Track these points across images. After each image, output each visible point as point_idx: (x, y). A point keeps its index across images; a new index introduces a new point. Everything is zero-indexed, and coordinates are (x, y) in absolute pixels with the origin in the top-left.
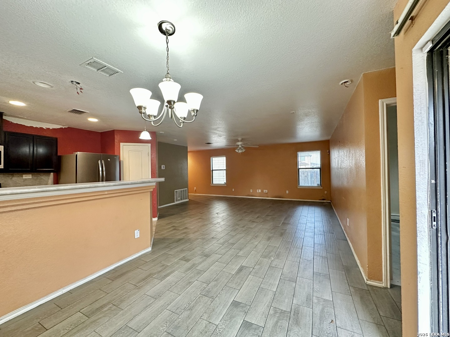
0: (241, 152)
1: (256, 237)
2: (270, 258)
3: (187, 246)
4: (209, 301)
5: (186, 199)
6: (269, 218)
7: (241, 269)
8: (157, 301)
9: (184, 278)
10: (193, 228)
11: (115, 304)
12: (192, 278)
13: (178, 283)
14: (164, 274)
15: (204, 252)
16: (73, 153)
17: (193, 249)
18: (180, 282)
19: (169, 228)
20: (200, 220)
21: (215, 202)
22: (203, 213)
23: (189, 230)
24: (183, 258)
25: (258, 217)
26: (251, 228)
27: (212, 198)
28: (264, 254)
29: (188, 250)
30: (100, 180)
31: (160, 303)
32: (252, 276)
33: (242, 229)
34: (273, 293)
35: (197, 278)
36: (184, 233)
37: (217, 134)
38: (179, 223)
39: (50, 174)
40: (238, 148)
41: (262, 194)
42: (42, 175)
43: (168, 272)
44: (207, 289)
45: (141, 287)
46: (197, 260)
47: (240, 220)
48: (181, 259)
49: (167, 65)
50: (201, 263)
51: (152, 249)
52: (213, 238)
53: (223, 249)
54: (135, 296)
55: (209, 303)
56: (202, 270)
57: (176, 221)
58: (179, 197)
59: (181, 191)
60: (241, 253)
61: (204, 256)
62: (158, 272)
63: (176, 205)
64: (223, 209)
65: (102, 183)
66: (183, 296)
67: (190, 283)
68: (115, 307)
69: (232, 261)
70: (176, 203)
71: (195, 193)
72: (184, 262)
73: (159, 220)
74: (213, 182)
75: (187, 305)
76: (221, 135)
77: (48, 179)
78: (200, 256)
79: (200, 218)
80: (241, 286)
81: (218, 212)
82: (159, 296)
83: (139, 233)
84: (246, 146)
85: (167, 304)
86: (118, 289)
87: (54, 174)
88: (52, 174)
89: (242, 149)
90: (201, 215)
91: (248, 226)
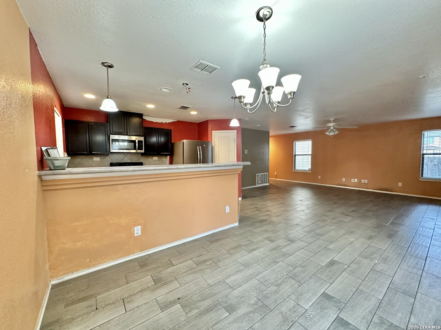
0: (333, 134)
1: (352, 232)
2: (372, 260)
3: (271, 228)
4: (296, 285)
5: (266, 183)
6: (370, 214)
7: (332, 263)
8: (247, 269)
9: (270, 256)
10: (276, 212)
11: (214, 261)
12: (277, 258)
13: (264, 259)
14: (252, 248)
15: (289, 236)
16: (181, 141)
17: (277, 232)
18: (265, 258)
19: (252, 209)
20: (282, 205)
21: (298, 189)
22: (286, 198)
23: (271, 213)
24: (268, 238)
25: (353, 211)
26: (344, 222)
27: (294, 185)
28: (363, 253)
29: (271, 232)
30: (199, 162)
31: (250, 272)
32: (348, 274)
33: (332, 221)
34: (378, 300)
35: (282, 260)
36: (267, 215)
37: (303, 115)
38: (262, 205)
39: (167, 157)
40: (329, 130)
41: (359, 184)
42: (163, 157)
43: (255, 247)
44: (293, 272)
45: (233, 254)
46: (281, 242)
47: (330, 211)
48: (266, 239)
49: (264, 51)
50: (286, 246)
51: (239, 224)
52: (297, 224)
53: (309, 238)
54: (228, 260)
55: (296, 286)
56: (287, 253)
57: (258, 202)
58: (260, 181)
59: (262, 175)
60: (331, 246)
61: (288, 240)
62: (245, 245)
63: (257, 188)
64: (308, 196)
65: (200, 165)
66: (270, 272)
67: (275, 262)
68: (214, 264)
69: (320, 252)
70: (257, 186)
71: (275, 178)
72: (269, 242)
73: (243, 200)
74: (296, 167)
75: (274, 281)
76: (308, 116)
77: (166, 160)
78: (285, 240)
79: (282, 203)
80: (333, 280)
81: (301, 199)
82: (248, 265)
83: (229, 209)
84: (339, 128)
85: (255, 274)
86: (215, 251)
87: (169, 157)
88: (168, 156)
89: (334, 131)
90: (283, 200)
91: (339, 219)
